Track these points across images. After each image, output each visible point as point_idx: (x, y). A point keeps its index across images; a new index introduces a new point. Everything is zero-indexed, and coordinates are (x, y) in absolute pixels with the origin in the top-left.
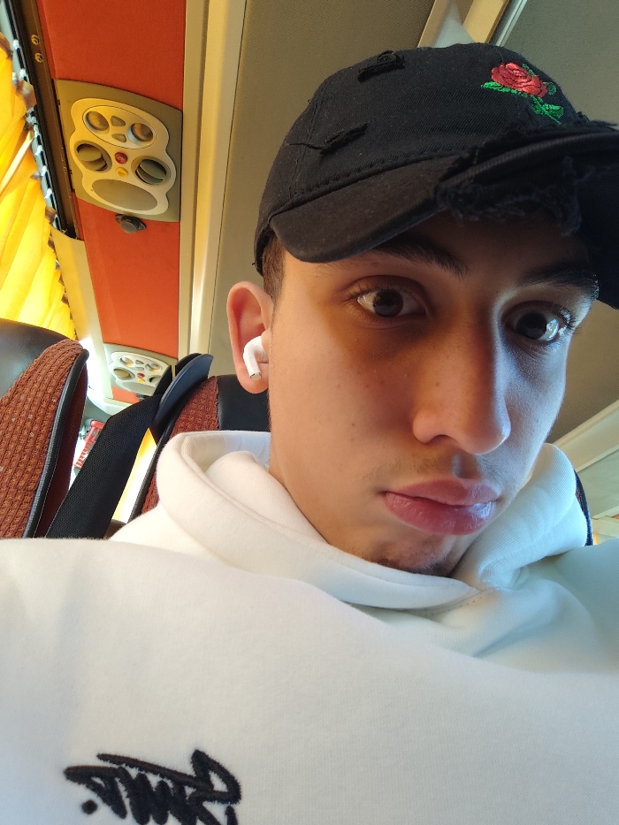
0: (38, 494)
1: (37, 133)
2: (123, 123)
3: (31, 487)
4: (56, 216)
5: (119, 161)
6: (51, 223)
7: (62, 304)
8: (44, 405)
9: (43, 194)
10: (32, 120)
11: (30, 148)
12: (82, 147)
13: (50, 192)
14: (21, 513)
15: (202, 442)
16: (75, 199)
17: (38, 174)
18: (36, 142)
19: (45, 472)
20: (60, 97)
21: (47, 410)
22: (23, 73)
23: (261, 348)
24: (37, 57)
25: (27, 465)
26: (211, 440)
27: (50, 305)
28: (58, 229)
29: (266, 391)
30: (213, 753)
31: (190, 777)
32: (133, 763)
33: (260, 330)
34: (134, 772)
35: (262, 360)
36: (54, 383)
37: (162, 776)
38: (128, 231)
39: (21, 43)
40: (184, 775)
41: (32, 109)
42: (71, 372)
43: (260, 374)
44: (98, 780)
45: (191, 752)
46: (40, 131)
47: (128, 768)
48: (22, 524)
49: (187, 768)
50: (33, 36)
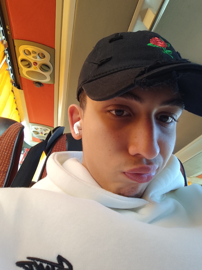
0: (8, 173)
1: (8, 56)
2: (35, 53)
3: (6, 171)
4: (14, 82)
5: (34, 65)
6: (12, 84)
7: (16, 110)
8: (10, 144)
9: (10, 75)
10: (6, 52)
11: (6, 60)
12: (22, 60)
13: (12, 74)
14: (2, 179)
15: (61, 155)
16: (20, 77)
17: (8, 69)
18: (8, 59)
19: (10, 166)
20: (16, 44)
21: (11, 145)
22: (4, 37)
23: (79, 125)
24: (8, 32)
25: (4, 164)
26: (64, 154)
27: (12, 111)
28: (15, 86)
29: (81, 139)
30: (64, 256)
31: (57, 264)
32: (38, 260)
33: (79, 119)
34: (38, 263)
35: (80, 129)
36: (13, 137)
37: (47, 264)
38: (38, 87)
39: (3, 28)
40: (55, 263)
41: (7, 49)
42: (19, 133)
43: (79, 134)
44: (27, 266)
45: (57, 256)
46: (9, 55)
47: (37, 262)
48: (2, 183)
49: (56, 261)
50: (7, 26)
